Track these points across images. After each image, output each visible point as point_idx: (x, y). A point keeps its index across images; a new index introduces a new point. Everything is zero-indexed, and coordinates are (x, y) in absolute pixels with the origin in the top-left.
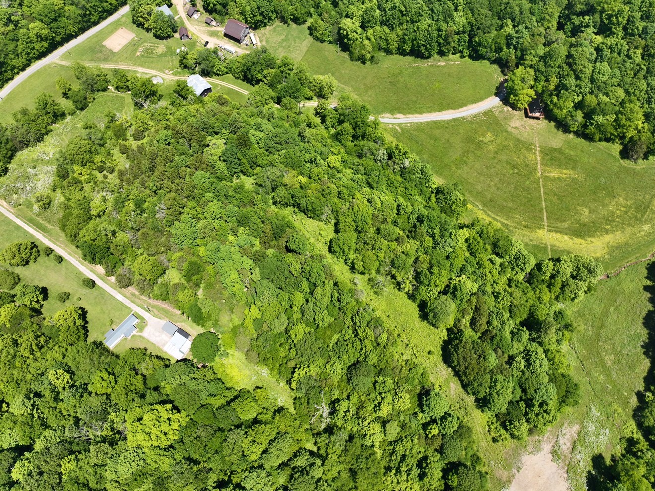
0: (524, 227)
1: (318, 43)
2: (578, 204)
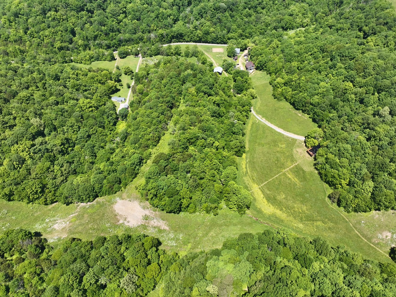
0: (253, 179)
1: (269, 84)
2: (284, 192)
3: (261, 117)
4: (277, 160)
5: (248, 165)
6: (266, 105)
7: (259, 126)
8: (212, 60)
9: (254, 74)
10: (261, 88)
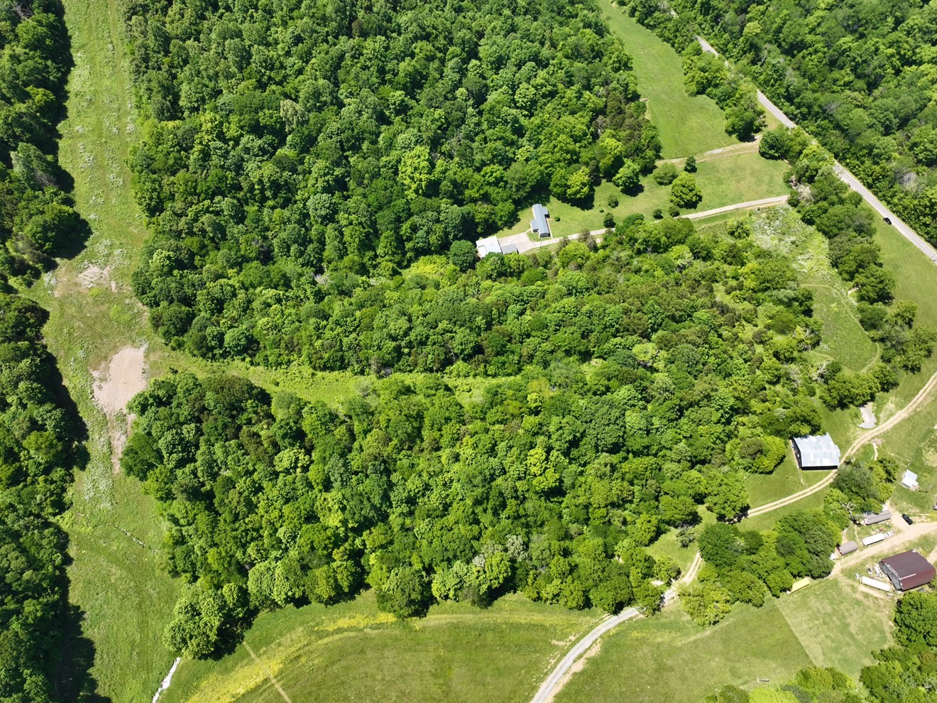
0: (300, 656)
3: (588, 655)
5: (352, 634)
6: (661, 669)
7: (536, 651)
8: (892, 415)
9: (867, 596)
10: (766, 637)
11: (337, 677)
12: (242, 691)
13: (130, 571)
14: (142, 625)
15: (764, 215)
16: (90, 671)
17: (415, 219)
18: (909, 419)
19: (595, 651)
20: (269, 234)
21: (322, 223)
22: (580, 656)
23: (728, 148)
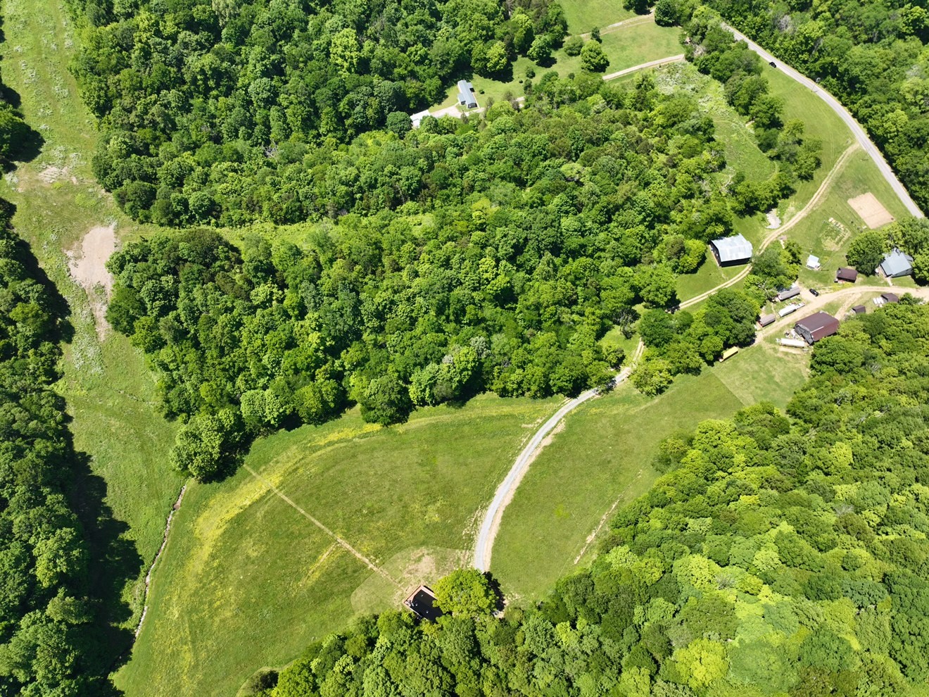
0: (297, 468)
2: (267, 552)
3: (556, 431)
4: (371, 513)
5: (342, 445)
6: (618, 434)
7: (509, 435)
8: (793, 215)
9: (786, 354)
10: (705, 396)
11: (333, 478)
12: (248, 503)
13: (128, 421)
14: (147, 463)
15: (665, 70)
16: (104, 500)
17: (351, 95)
18: (808, 217)
19: (561, 428)
20: (217, 121)
21: (265, 108)
22: (548, 434)
23: (627, 21)
